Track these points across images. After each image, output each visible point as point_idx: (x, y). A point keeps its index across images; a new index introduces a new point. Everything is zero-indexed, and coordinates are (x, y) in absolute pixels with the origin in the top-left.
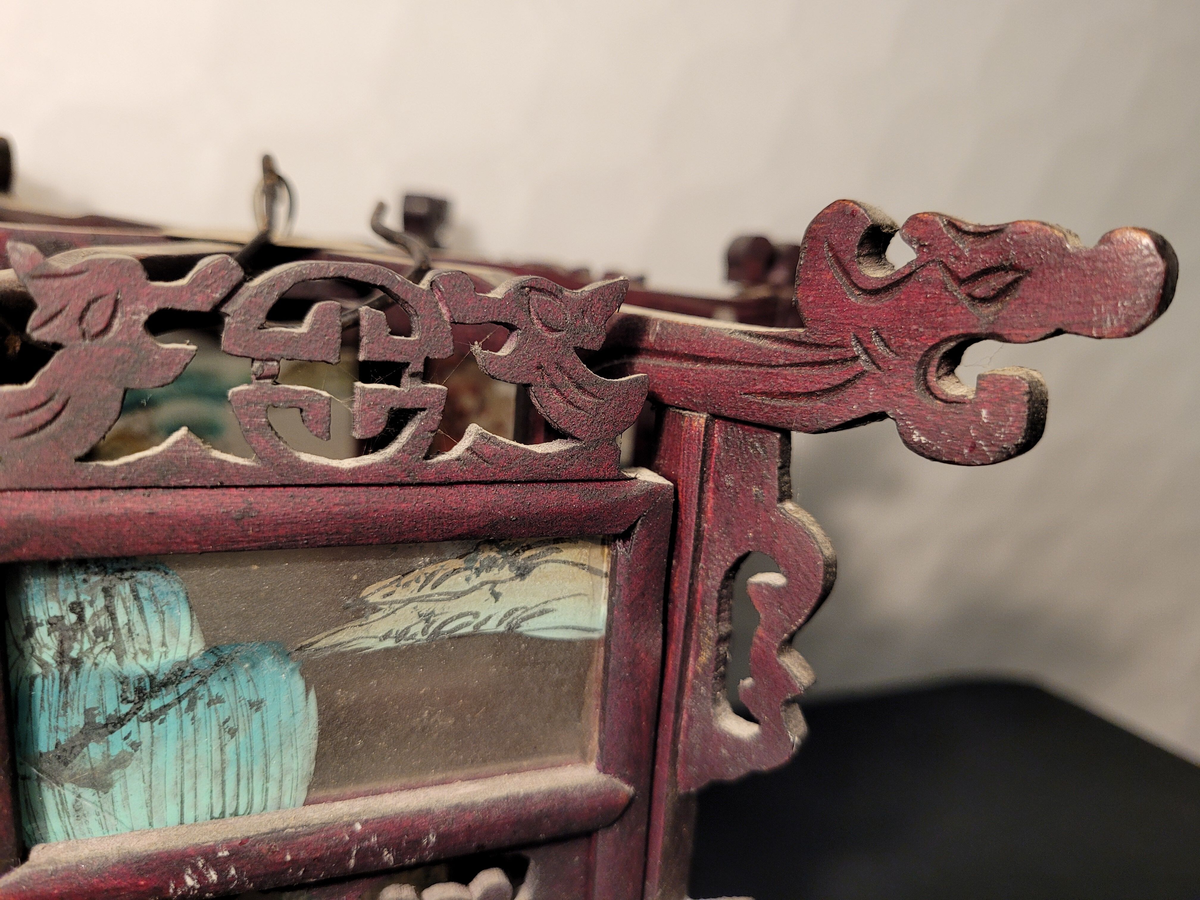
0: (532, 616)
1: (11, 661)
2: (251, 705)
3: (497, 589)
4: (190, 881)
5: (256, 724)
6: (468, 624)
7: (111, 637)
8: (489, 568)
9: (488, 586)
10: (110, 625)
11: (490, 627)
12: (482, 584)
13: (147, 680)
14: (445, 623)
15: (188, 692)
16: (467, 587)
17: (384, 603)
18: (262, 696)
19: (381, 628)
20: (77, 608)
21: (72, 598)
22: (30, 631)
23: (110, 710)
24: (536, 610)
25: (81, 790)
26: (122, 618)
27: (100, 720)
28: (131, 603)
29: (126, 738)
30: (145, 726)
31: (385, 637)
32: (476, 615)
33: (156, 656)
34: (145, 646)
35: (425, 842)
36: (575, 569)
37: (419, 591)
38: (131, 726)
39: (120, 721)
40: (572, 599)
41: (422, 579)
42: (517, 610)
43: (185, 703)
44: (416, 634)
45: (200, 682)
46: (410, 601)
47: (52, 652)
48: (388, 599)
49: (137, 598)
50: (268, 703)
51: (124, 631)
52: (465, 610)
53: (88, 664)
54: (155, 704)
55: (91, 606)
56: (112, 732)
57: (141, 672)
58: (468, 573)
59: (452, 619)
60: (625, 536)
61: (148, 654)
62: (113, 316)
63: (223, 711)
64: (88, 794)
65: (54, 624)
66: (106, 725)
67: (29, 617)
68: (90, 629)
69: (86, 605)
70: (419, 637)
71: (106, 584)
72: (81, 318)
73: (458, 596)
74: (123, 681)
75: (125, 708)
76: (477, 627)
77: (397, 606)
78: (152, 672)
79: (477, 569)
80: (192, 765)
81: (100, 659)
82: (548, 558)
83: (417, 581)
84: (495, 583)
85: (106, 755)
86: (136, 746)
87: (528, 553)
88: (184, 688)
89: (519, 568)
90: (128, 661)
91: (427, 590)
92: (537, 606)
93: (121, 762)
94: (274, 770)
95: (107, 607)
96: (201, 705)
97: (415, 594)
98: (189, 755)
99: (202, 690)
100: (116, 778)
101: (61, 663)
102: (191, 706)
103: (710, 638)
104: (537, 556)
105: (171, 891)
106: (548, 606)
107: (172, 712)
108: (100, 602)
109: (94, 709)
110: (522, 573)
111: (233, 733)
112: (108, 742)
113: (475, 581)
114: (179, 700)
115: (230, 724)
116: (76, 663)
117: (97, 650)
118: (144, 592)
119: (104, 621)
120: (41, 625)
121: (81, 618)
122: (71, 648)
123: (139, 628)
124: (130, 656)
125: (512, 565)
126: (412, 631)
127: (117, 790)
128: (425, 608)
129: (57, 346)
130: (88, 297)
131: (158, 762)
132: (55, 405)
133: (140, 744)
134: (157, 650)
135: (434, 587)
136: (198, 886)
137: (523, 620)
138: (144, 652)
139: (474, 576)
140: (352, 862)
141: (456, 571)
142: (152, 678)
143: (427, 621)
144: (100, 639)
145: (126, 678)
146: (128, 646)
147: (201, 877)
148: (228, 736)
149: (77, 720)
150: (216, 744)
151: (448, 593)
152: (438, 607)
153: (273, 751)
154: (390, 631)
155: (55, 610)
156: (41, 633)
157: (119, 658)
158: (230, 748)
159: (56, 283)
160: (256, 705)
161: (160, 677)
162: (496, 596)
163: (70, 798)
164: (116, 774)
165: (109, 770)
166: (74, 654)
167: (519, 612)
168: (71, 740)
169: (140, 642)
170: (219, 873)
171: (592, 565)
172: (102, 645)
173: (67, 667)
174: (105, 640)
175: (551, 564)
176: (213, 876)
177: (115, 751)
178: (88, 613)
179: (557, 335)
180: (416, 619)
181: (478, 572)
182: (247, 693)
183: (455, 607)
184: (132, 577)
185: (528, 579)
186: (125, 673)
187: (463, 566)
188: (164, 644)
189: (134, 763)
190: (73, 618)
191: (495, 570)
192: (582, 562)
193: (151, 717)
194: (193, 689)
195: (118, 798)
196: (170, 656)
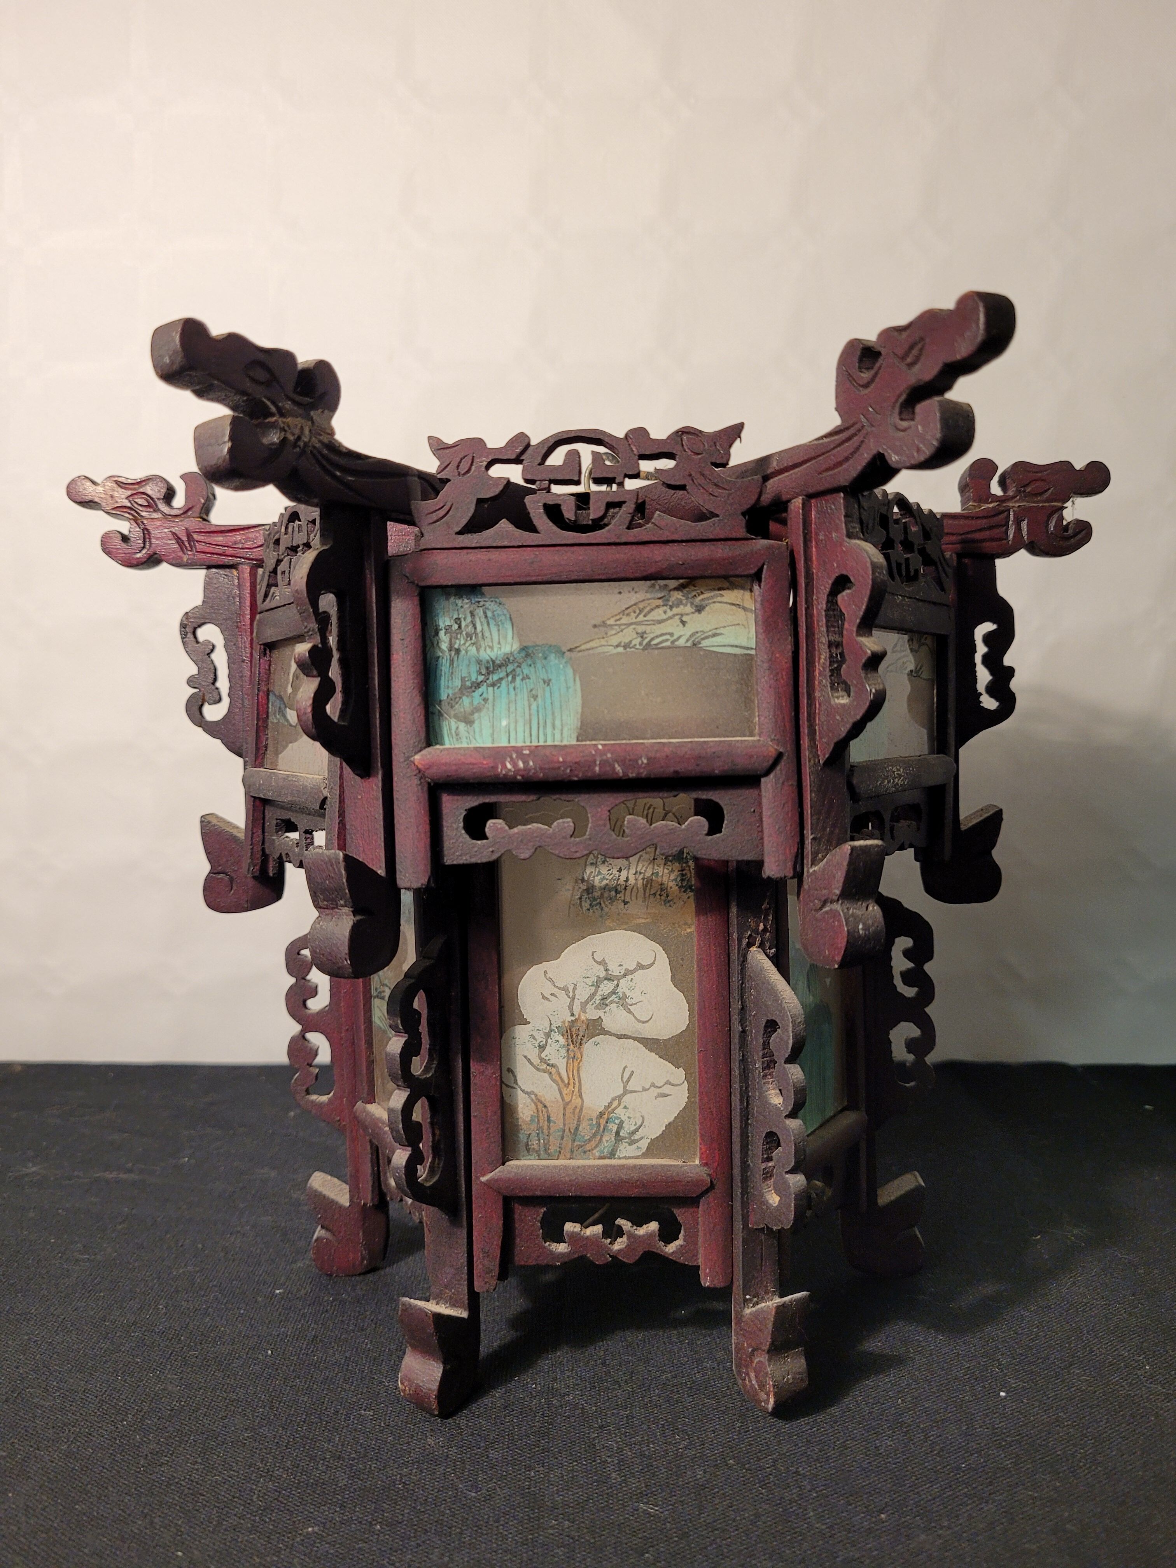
0: (707, 637)
1: (427, 649)
2: (544, 682)
3: (684, 619)
4: (509, 766)
5: (548, 694)
6: (667, 640)
7: (474, 638)
8: (678, 606)
9: (679, 616)
10: (473, 631)
11: (681, 642)
12: (674, 615)
13: (491, 663)
14: (652, 639)
15: (511, 672)
16: (664, 617)
17: (616, 625)
18: (550, 678)
19: (615, 641)
20: (458, 621)
21: (456, 616)
22: (437, 634)
23: (473, 679)
24: (710, 633)
25: (459, 723)
26: (479, 628)
27: (468, 684)
28: (483, 619)
29: (481, 695)
30: (491, 689)
31: (617, 646)
32: (671, 634)
33: (495, 650)
34: (490, 644)
35: (640, 762)
36: (733, 607)
37: (636, 618)
38: (483, 688)
39: (478, 685)
40: (733, 627)
41: (638, 611)
42: (697, 632)
43: (510, 678)
44: (635, 645)
45: (518, 666)
46: (631, 624)
47: (446, 645)
48: (618, 623)
49: (486, 617)
50: (553, 681)
51: (480, 635)
52: (664, 632)
53: (463, 652)
54: (495, 677)
55: (465, 620)
56: (474, 691)
57: (488, 658)
58: (665, 608)
59: (657, 637)
60: (757, 577)
61: (492, 648)
62: (472, 465)
63: (530, 684)
64: (462, 726)
65: (448, 629)
66: (471, 687)
67: (436, 625)
68: (464, 633)
69: (462, 620)
70: (638, 647)
71: (472, 609)
72: (458, 467)
73: (660, 622)
74: (479, 662)
75: (481, 678)
76: (673, 642)
77: (623, 627)
78: (494, 659)
79: (670, 606)
80: (514, 715)
81: (470, 648)
82: (715, 600)
83: (635, 612)
84: (682, 615)
85: (472, 703)
86: (486, 700)
87: (702, 597)
88: (510, 668)
89: (696, 606)
90: (482, 651)
91: (641, 617)
92: (710, 631)
93: (478, 709)
94: (558, 723)
95: (472, 622)
96: (518, 679)
97: (634, 620)
98: (513, 706)
99: (518, 670)
100: (476, 718)
101: (450, 650)
102: (514, 678)
103: (824, 644)
104: (708, 599)
105: (499, 770)
106: (718, 631)
107: (504, 682)
108: (469, 619)
109: (465, 677)
110: (699, 609)
111: (535, 697)
112: (472, 697)
113: (670, 613)
114: (507, 675)
115: (534, 692)
116: (458, 651)
117: (467, 644)
118: (489, 614)
119: (470, 629)
120: (441, 630)
121: (460, 627)
122: (455, 643)
123: (487, 634)
124: (483, 649)
125: (692, 604)
126: (633, 643)
127: (476, 725)
128: (640, 629)
129: (448, 480)
130: (461, 456)
131: (497, 711)
132: (446, 508)
133: (488, 699)
134: (496, 646)
135: (645, 616)
136: (513, 770)
137: (703, 639)
138: (490, 647)
139: (669, 610)
140: (597, 769)
141: (658, 607)
142: (493, 661)
143: (642, 637)
144: (469, 639)
145: (481, 661)
146: (482, 643)
147: (515, 765)
148: (532, 699)
149: (458, 683)
150: (526, 703)
151: (653, 621)
152: (648, 629)
153: (557, 711)
154: (620, 643)
155: (448, 623)
156: (442, 633)
157: (478, 650)
158: (534, 707)
159: (447, 451)
160: (547, 682)
161: (498, 662)
162: (684, 623)
163: (454, 727)
164: (476, 715)
165: (472, 713)
166: (456, 646)
167: (699, 634)
168: (454, 694)
169: (488, 642)
170: (524, 763)
171: (745, 605)
172: (469, 642)
173: (453, 653)
174: (471, 639)
175: (717, 604)
176: (521, 765)
177: (475, 703)
178: (463, 624)
179: (700, 456)
180: (635, 636)
181: (671, 608)
182: (543, 675)
183: (658, 629)
184: (484, 605)
185: (703, 613)
186: (480, 658)
187: (662, 604)
188: (499, 643)
189: (485, 710)
190: (456, 626)
191: (682, 607)
192: (738, 603)
193: (493, 685)
194: (514, 670)
195: (477, 730)
196: (503, 650)
